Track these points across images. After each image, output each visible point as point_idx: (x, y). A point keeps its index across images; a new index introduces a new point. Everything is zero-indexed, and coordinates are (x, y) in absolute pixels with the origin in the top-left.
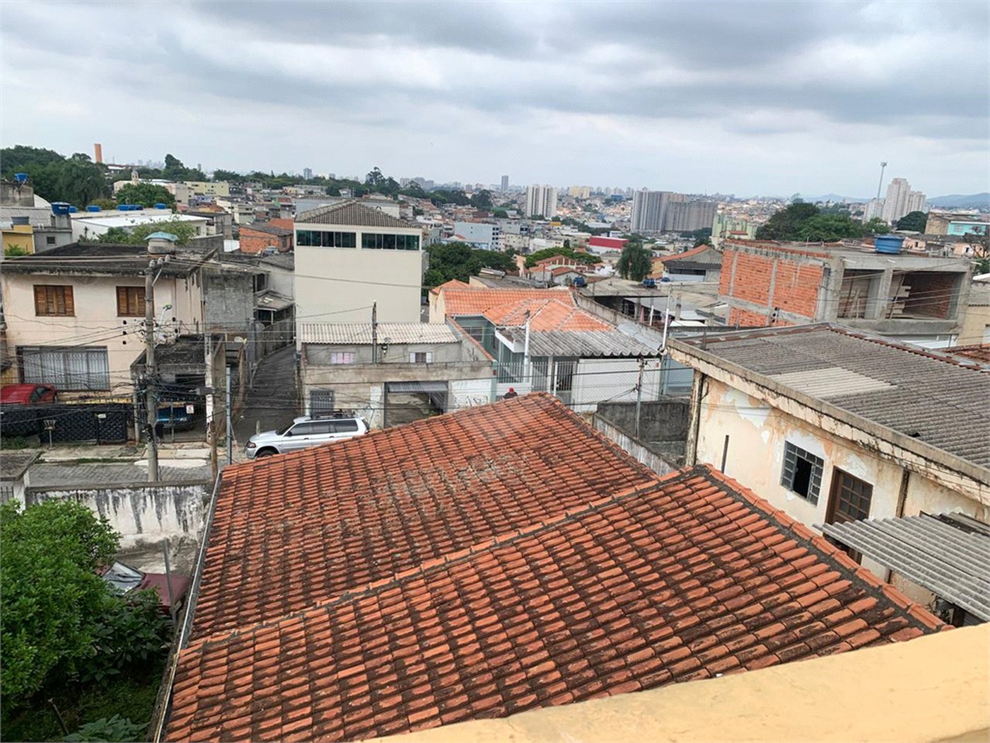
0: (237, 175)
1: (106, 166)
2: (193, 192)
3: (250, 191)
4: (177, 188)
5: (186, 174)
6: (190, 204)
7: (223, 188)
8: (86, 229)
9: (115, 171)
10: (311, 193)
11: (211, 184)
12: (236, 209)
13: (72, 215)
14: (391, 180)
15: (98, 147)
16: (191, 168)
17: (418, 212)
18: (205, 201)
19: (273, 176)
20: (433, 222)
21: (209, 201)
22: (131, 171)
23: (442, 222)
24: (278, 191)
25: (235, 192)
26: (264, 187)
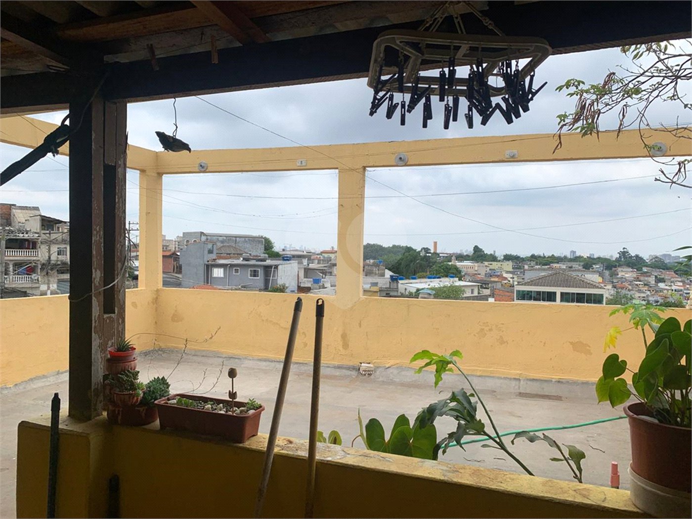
0: (519, 257)
1: (438, 254)
2: (488, 269)
3: (526, 267)
4: (478, 266)
5: (485, 257)
6: (486, 276)
7: (509, 266)
8: (406, 289)
9: (443, 257)
10: (571, 267)
11: (501, 263)
12: (516, 279)
13: (400, 282)
14: (637, 256)
15: (435, 243)
16: (489, 253)
17: (659, 280)
18: (496, 274)
19: (545, 257)
20: (674, 288)
21: (499, 274)
22: (452, 256)
23: (682, 288)
24: (546, 267)
25: (517, 268)
26: (537, 264)
